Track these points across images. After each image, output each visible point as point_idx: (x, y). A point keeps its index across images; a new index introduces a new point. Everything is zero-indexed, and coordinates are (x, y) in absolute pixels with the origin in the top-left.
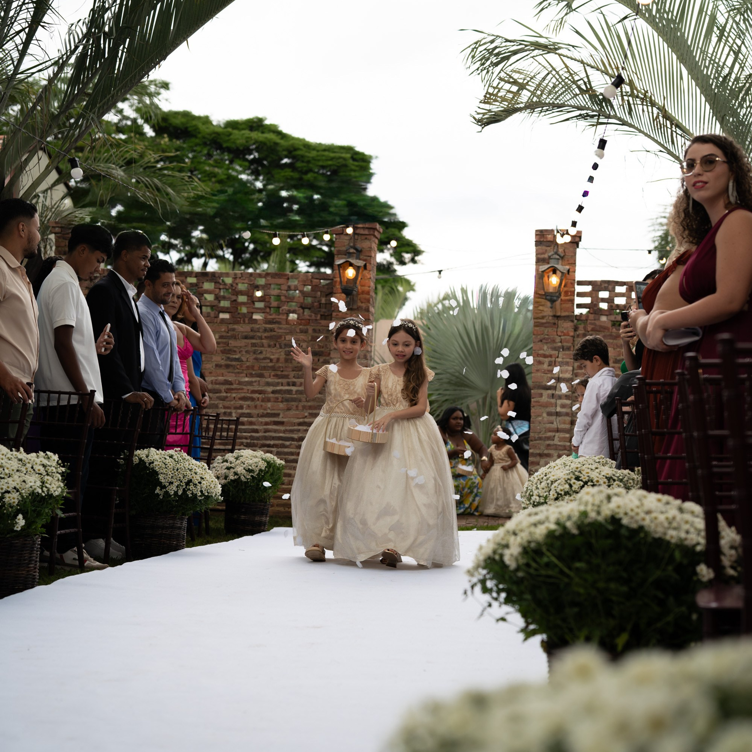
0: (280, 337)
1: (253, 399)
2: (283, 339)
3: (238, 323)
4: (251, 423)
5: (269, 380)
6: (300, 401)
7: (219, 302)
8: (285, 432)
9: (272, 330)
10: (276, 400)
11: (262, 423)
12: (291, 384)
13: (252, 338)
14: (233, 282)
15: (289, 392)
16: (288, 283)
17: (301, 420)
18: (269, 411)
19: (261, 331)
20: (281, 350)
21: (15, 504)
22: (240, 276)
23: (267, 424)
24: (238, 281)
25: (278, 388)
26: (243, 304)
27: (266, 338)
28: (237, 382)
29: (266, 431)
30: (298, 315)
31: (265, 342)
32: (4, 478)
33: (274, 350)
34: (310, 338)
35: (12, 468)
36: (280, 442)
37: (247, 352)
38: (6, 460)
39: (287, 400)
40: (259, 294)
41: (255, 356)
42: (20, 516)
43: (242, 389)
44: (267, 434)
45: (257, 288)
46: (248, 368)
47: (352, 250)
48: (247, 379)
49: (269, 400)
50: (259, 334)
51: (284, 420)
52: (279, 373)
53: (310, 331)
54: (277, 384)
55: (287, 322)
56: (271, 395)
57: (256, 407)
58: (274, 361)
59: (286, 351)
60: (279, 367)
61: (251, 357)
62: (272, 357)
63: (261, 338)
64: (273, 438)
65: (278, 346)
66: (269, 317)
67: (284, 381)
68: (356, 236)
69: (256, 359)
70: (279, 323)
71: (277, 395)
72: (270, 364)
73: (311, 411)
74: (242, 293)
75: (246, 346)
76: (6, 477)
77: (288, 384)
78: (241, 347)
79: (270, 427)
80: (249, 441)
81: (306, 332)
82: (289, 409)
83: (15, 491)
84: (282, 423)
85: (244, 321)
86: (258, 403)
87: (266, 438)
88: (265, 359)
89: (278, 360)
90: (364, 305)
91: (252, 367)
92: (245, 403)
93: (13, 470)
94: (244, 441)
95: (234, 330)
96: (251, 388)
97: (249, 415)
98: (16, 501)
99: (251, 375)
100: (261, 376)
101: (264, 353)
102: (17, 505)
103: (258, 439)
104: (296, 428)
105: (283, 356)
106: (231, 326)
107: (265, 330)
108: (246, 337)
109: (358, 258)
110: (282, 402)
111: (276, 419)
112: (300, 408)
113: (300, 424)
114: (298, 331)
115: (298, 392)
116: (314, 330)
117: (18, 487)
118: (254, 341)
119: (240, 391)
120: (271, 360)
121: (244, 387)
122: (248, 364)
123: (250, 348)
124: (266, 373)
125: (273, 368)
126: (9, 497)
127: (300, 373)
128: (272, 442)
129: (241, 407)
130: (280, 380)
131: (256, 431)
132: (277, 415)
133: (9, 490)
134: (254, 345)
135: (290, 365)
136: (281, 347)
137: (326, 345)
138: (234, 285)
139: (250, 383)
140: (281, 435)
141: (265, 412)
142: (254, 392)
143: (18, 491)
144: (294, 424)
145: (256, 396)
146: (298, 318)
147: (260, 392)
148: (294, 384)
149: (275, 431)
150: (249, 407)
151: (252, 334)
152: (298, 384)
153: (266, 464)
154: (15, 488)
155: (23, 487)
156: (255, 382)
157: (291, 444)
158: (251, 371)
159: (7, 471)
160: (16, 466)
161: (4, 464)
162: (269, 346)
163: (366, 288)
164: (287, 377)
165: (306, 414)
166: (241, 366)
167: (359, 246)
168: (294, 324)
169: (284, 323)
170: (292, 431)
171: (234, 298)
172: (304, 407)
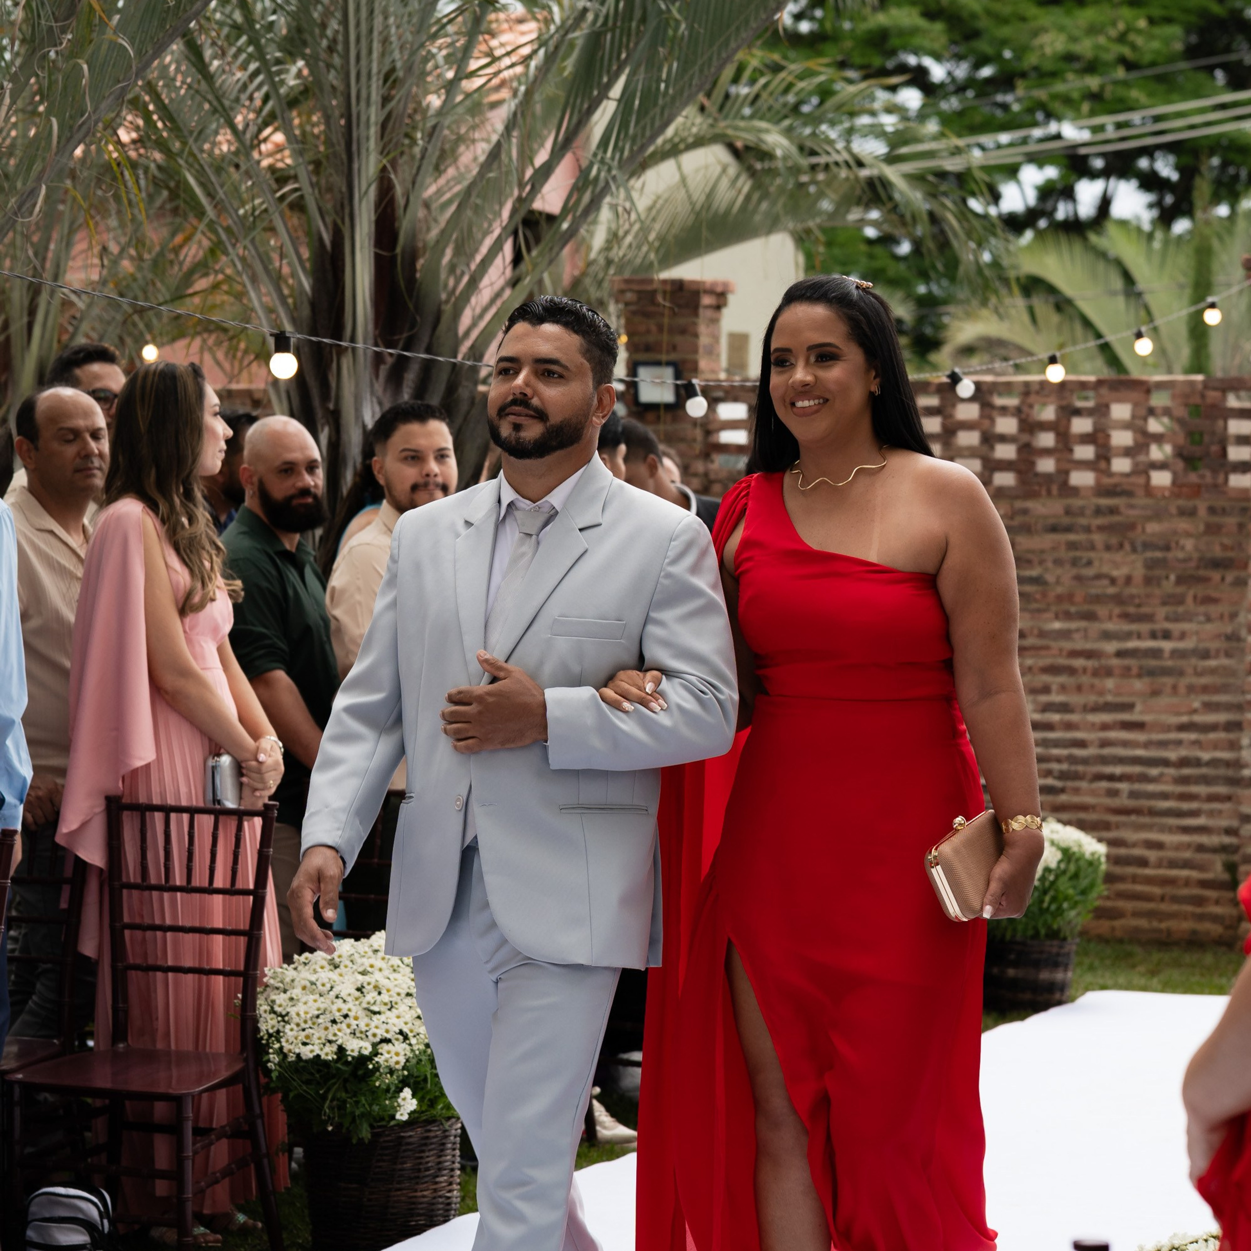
0: (1132, 526)
1: (1071, 671)
2: (1139, 529)
3: (1032, 495)
4: (1069, 726)
5: (1110, 626)
6: (1181, 673)
7: (992, 448)
8: (1147, 745)
9: (1113, 511)
10: (1126, 672)
11: (1093, 725)
12: (1159, 634)
13: (1068, 529)
14: (1023, 402)
15: (1156, 653)
16: (1147, 399)
17: (1185, 719)
18: (1109, 698)
19: (1088, 512)
20: (1133, 557)
21: (399, 1067)
22: (1037, 387)
23: (1105, 727)
24: (1032, 399)
25: (1132, 644)
26: (1046, 452)
27: (1101, 529)
28: (1036, 632)
29: (1104, 743)
30: (1175, 475)
31: (1098, 538)
32: (379, 1013)
33: (1118, 557)
34: (1202, 528)
35: (398, 990)
36: (1137, 769)
37: (1058, 562)
38: (387, 972)
39: (1151, 673)
40: (1081, 425)
41: (1074, 571)
42: (407, 1093)
43: (1047, 648)
44: (1107, 751)
45: (1078, 412)
46: (1060, 598)
48: (1057, 625)
49: (1108, 672)
50: (1083, 521)
51: (1147, 718)
52: (1131, 610)
53: (1202, 511)
54: (1128, 636)
55: (1148, 490)
56: (1115, 662)
57: (1079, 688)
58: (1121, 582)
59: (1146, 560)
60: (1132, 597)
61: (1067, 574)
62: (1115, 573)
63: (1088, 530)
64: (1121, 761)
65: (1127, 547)
66: (1107, 481)
67: (1145, 628)
69: (1078, 578)
70: (1129, 494)
71: (1127, 662)
72: (1111, 590)
73: (1206, 698)
74: (1044, 426)
75: (1054, 549)
76: (383, 1008)
77: (1153, 636)
78: (1042, 551)
79: (1113, 735)
80: (1065, 767)
81: (1192, 513)
82: (1155, 693)
83: (401, 1037)
84: (1139, 726)
85: (1049, 493)
86: (1085, 680)
87: (1104, 760)
88: (1098, 577)
89: (1128, 580)
91: (1069, 597)
92: (1055, 681)
93: (399, 994)
94: (1055, 766)
95: (1025, 512)
96: (1068, 645)
97: (1064, 708)
98: (402, 1060)
99: (1068, 616)
100: (1090, 616)
101: (1096, 563)
102: (404, 1068)
103: (1085, 761)
104: (1173, 736)
105: (1139, 572)
106: (1019, 504)
107: (1098, 511)
108: (1054, 529)
110: (1139, 676)
111: (1126, 717)
112: (1182, 690)
113: (1182, 728)
114: (1173, 510)
115: (1176, 654)
116: (1212, 510)
117: (406, 1030)
118: (1072, 537)
119: (1043, 653)
120: (1113, 581)
121: (1053, 644)
122: (1059, 590)
123: (1063, 554)
124: (1102, 611)
125: (1118, 599)
126: (389, 1052)
127: (1181, 609)
128: (1118, 770)
129: (1046, 690)
130: (1134, 627)
131: (1081, 744)
132: (1128, 707)
133: (388, 1036)
134: (1072, 546)
135: (1157, 592)
136: (1134, 550)
137: (1240, 545)
138: (1025, 409)
139: (1065, 634)
140: (1140, 752)
141: (1101, 700)
142: (1074, 654)
143: (406, 1038)
144: (1168, 728)
145: (1079, 663)
146: (1174, 482)
147: (1089, 655)
148: (1167, 635)
149: (1125, 744)
150: (1063, 688)
151: (1066, 521)
152: (1176, 634)
153: (1059, 855)
154: (401, 1032)
155: (416, 1030)
156: (1077, 630)
157: (1161, 775)
158: (1066, 606)
159: (385, 997)
160: (405, 986)
161: (383, 982)
162: (1108, 548)
164: (1149, 618)
165: (1196, 705)
166: (1044, 595)
168: (1164, 497)
169: (1140, 492)
170: (1163, 744)
171: (1025, 438)
172: (1191, 689)
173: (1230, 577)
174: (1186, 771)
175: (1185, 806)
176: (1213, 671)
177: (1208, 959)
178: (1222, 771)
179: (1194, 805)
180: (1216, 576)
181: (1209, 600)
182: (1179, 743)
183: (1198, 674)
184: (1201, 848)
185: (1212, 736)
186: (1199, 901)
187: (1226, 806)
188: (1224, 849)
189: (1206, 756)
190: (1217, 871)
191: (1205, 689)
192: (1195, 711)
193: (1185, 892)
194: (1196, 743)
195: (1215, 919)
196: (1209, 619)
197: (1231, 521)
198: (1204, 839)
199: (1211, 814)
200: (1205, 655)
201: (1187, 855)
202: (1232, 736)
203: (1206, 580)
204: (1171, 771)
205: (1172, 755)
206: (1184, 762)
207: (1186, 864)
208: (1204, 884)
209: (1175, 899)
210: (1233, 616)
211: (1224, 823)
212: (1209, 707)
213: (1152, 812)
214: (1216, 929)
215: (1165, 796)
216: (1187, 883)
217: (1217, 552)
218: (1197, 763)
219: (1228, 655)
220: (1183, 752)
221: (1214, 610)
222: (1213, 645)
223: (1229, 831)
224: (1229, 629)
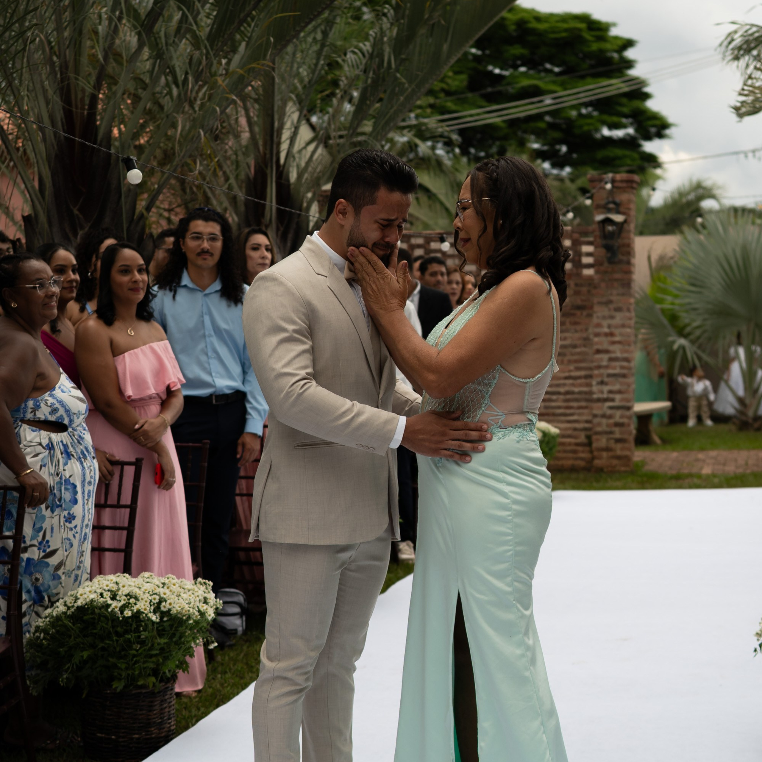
17: (567, 374)
47: (611, 206)
68: (615, 190)
73: (576, 365)
90: (625, 258)
104: (562, 382)
109: (618, 212)
113: (566, 378)
116: (576, 285)
137: (589, 299)
157: (558, 399)
163: (626, 241)
167: (617, 200)
172: (570, 362)
173: (585, 313)
174: (569, 397)
175: (568, 411)
176: (579, 354)
177: (581, 476)
178: (583, 396)
179: (571, 411)
180: (578, 312)
181: (576, 323)
182: (564, 385)
183: (572, 354)
184: (575, 429)
185: (579, 381)
186: (575, 452)
187: (585, 411)
188: (585, 429)
189: (576, 390)
190: (582, 439)
191: (576, 361)
192: (570, 371)
193: (569, 448)
194: (573, 385)
195: (582, 459)
196: (576, 331)
197: (584, 289)
198: (577, 425)
199: (579, 414)
200: (575, 346)
201: (569, 432)
202: (588, 381)
203: (573, 315)
204: (561, 397)
205: (562, 390)
206: (567, 393)
207: (569, 436)
208: (577, 444)
209: (565, 451)
210: (587, 330)
211: (585, 418)
212: (578, 369)
213: (554, 415)
214: (582, 463)
215: (559, 407)
216: (570, 444)
217: (579, 302)
218: (573, 393)
219: (585, 346)
220: (567, 388)
221: (578, 327)
222: (578, 342)
223: (587, 422)
224: (585, 335)
